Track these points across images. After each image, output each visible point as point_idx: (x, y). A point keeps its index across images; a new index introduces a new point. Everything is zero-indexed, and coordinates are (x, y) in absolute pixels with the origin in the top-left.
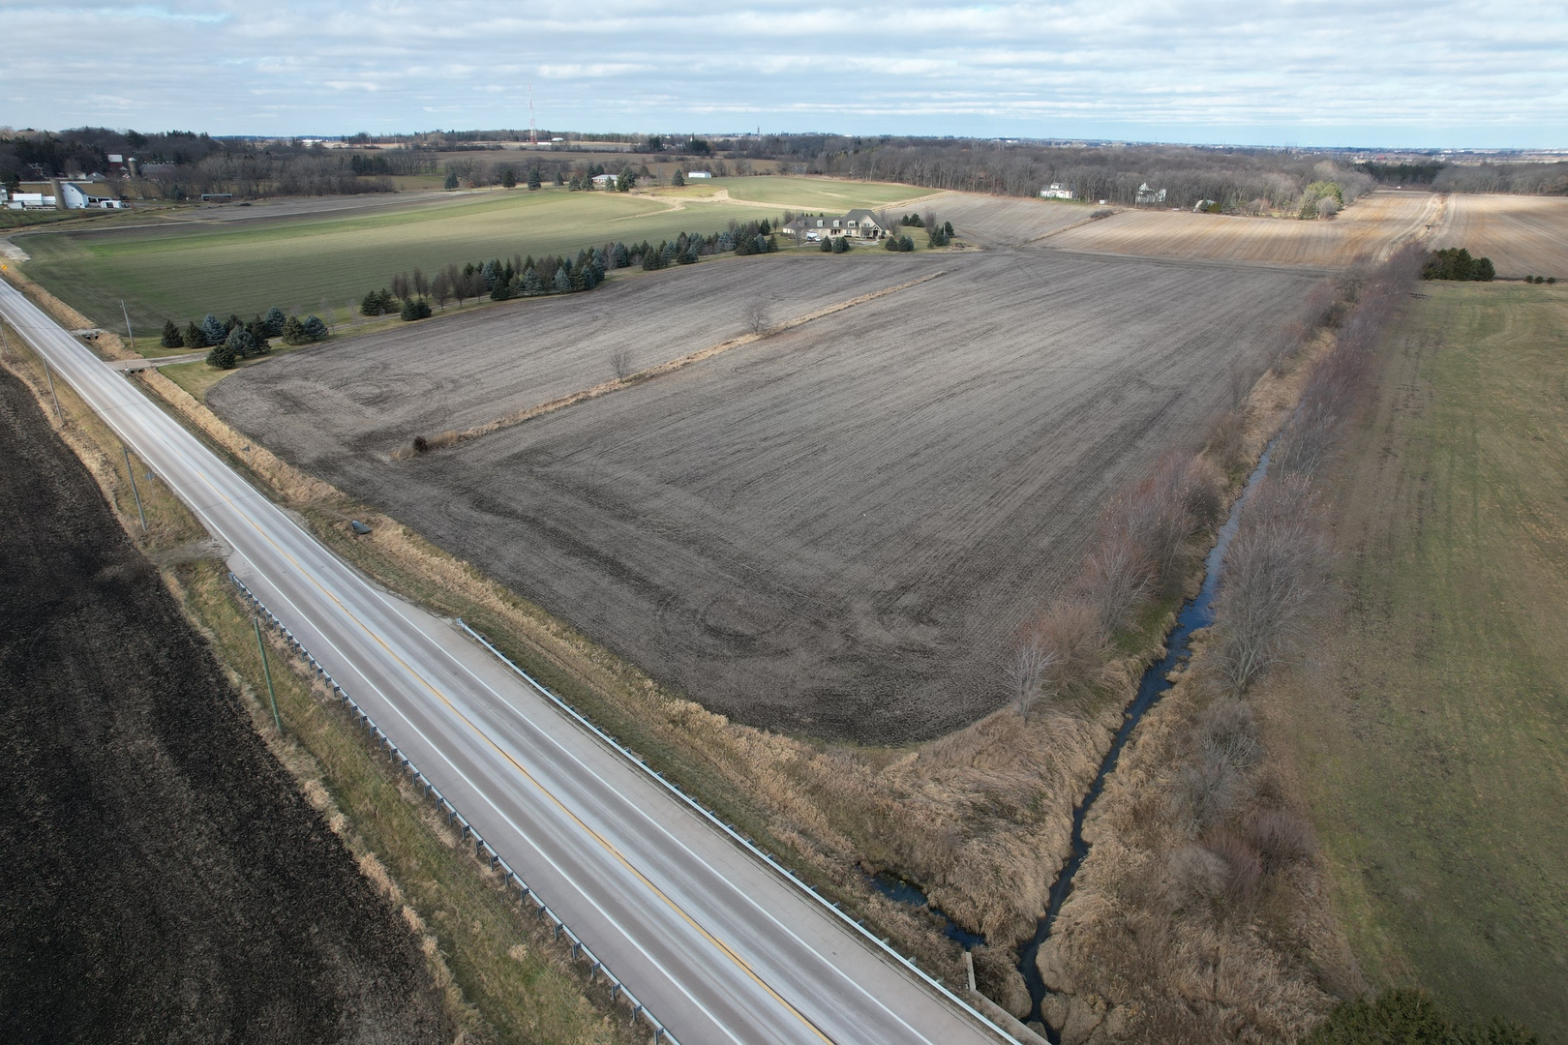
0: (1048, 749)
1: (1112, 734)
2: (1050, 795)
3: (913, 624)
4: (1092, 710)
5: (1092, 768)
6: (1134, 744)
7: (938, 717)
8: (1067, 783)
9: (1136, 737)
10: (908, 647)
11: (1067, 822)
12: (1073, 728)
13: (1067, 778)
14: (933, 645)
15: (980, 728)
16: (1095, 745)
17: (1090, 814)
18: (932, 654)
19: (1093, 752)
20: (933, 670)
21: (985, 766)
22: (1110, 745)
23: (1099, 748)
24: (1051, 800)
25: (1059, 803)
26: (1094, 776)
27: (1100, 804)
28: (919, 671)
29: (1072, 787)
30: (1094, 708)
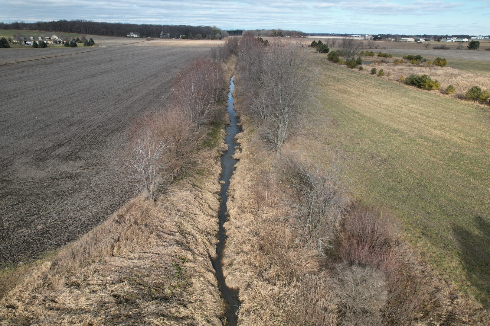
0: (177, 219)
1: (217, 196)
2: (190, 257)
3: (63, 162)
4: (199, 184)
5: (212, 223)
6: (233, 197)
7: (80, 220)
8: (199, 241)
9: (232, 193)
10: (58, 177)
11: (211, 277)
12: (191, 197)
13: (198, 236)
14: (78, 171)
15: (117, 218)
16: (209, 206)
17: (226, 261)
18: (78, 176)
19: (210, 211)
20: (78, 187)
21: (125, 251)
22: (218, 203)
23: (212, 207)
24: (191, 261)
25: (199, 261)
26: (216, 227)
27: (229, 249)
28: (66, 190)
29: (204, 243)
30: (200, 182)
